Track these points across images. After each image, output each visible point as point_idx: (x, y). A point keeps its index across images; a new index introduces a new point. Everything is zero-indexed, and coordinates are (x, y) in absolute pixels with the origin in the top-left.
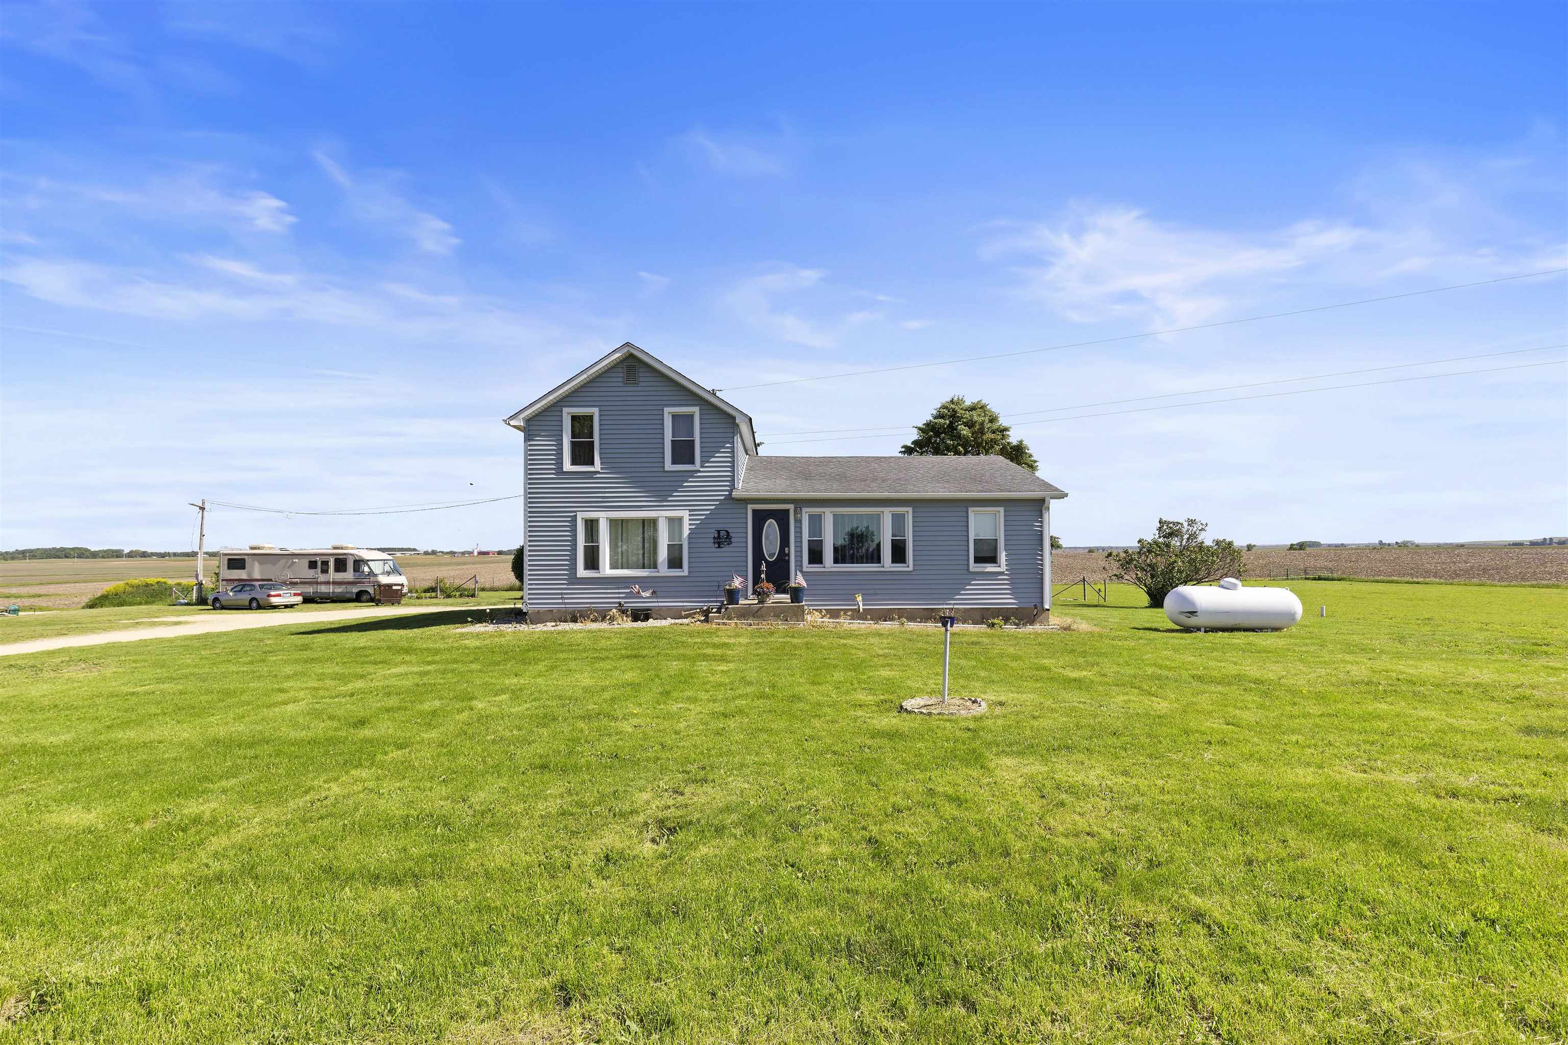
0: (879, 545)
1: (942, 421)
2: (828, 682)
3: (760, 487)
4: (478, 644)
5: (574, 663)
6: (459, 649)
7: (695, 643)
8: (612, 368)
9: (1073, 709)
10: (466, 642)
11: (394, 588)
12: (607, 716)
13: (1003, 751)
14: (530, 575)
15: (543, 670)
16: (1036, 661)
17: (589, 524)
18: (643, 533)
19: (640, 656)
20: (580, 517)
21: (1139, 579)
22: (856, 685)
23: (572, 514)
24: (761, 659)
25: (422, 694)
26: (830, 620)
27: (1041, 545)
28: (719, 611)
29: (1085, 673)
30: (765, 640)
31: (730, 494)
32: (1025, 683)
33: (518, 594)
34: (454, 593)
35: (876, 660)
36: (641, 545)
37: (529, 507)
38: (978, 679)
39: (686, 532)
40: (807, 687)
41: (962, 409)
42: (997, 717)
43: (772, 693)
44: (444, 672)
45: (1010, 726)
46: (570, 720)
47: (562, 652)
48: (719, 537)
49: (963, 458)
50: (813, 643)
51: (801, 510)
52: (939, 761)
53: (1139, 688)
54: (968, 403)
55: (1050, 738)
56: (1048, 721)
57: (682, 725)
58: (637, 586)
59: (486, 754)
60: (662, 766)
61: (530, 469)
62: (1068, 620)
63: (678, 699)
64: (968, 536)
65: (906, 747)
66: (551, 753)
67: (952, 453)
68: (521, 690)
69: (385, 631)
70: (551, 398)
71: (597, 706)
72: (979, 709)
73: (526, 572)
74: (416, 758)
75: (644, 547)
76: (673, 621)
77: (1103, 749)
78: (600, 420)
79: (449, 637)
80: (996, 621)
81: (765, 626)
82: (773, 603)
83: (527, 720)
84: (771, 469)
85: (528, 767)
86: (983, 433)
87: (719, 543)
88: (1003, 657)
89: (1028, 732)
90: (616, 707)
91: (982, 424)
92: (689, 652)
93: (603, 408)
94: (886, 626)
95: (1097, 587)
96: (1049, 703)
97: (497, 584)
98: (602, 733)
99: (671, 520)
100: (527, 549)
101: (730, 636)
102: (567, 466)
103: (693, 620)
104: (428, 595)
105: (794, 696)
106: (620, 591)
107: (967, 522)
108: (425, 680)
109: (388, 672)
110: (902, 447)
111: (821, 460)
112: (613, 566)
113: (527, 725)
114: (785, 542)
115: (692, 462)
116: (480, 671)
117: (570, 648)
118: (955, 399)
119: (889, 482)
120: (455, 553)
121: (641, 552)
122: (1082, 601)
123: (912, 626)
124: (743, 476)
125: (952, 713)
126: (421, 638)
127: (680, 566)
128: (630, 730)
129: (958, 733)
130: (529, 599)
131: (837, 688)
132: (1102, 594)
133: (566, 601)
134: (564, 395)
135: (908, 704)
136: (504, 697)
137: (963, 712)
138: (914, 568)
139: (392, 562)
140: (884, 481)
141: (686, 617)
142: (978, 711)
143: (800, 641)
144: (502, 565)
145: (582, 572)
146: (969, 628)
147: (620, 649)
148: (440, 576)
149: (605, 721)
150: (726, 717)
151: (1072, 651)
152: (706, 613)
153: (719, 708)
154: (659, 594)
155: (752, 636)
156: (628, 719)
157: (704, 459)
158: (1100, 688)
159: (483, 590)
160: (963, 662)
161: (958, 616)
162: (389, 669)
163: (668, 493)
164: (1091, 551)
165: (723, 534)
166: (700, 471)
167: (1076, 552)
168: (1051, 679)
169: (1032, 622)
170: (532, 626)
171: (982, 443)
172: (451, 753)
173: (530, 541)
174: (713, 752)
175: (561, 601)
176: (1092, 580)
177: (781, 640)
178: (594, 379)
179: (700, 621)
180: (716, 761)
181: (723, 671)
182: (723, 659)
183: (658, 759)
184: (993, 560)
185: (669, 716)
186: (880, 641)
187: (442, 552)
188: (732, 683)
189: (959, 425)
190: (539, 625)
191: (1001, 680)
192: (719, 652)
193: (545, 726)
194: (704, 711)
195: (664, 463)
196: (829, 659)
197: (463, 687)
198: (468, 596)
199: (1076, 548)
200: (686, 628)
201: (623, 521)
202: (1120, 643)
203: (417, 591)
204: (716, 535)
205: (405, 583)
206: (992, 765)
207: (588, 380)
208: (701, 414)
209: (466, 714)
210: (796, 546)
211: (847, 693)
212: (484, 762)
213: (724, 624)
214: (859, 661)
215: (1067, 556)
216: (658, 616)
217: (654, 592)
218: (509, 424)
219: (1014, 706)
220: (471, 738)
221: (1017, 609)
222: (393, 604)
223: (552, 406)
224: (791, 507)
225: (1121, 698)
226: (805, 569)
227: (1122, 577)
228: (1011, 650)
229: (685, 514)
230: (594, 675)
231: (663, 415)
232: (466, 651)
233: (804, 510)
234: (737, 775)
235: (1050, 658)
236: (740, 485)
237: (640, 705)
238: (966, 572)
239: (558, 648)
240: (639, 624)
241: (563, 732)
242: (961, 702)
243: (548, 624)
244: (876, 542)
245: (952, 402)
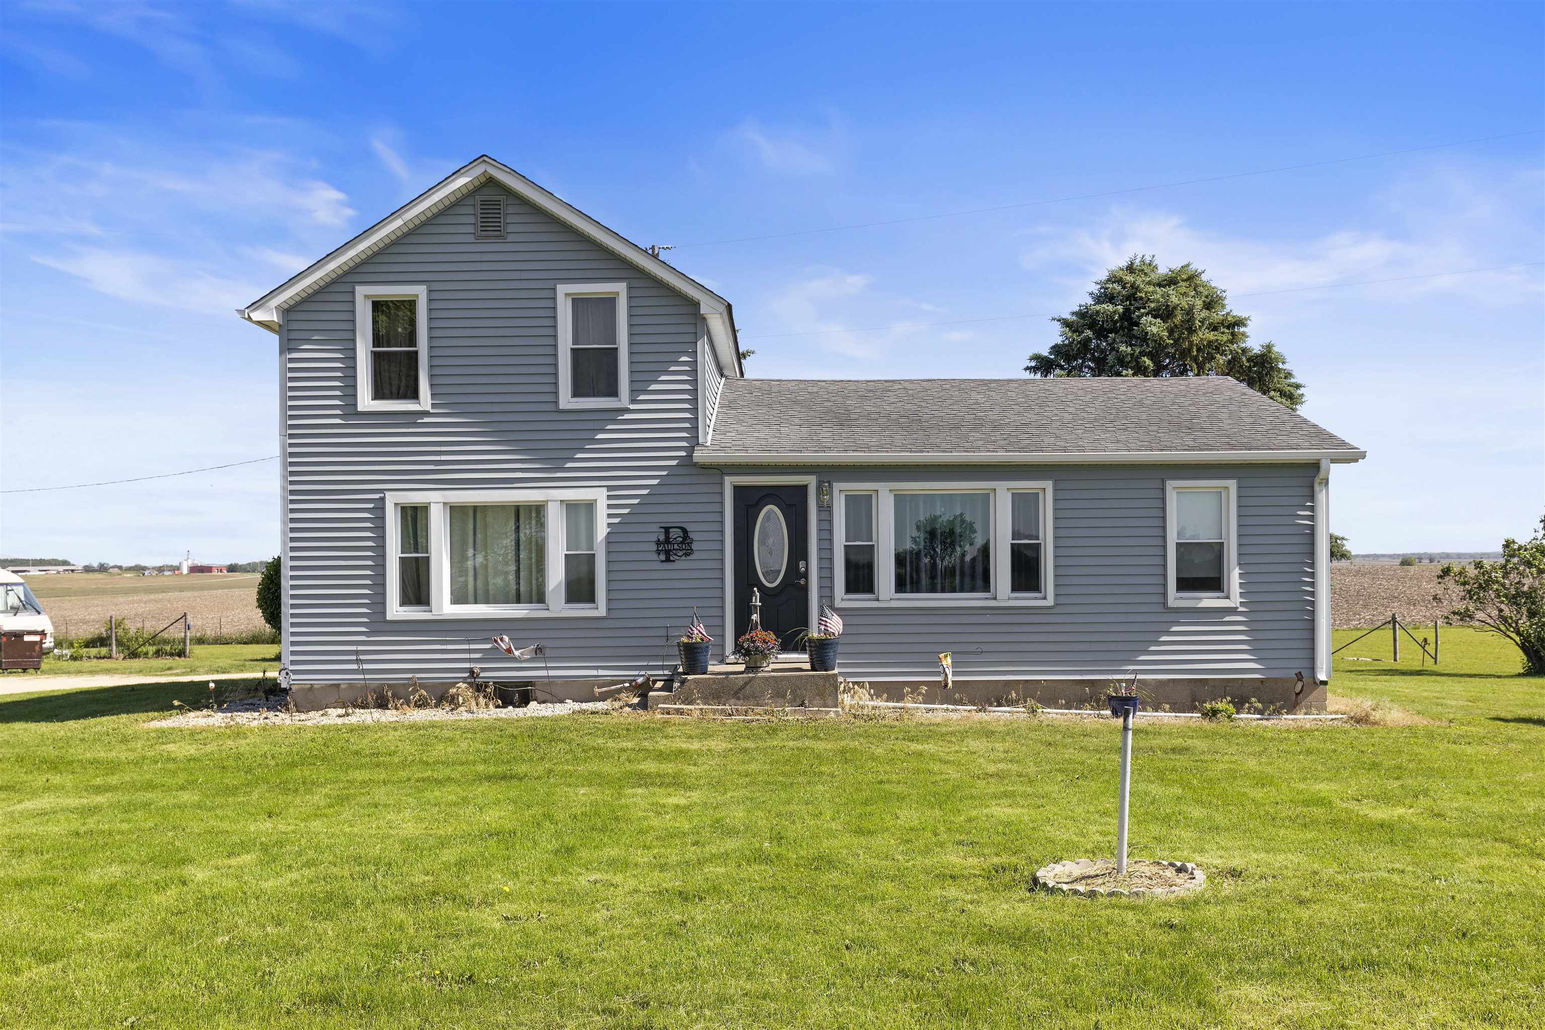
0: (985, 551)
1: (1110, 308)
2: (887, 829)
3: (749, 441)
4: (192, 751)
5: (383, 790)
6: (156, 762)
7: (623, 750)
8: (453, 205)
9: (1377, 884)
10: (171, 747)
11: (27, 638)
12: (454, 897)
13: (1241, 971)
14: (293, 616)
15: (322, 803)
16: (1302, 786)
17: (409, 512)
18: (517, 529)
19: (512, 777)
20: (391, 500)
21: (1504, 619)
22: (944, 837)
23: (377, 496)
24: (752, 783)
25: (84, 852)
26: (891, 704)
27: (1312, 553)
28: (668, 687)
29: (1401, 811)
30: (760, 744)
31: (690, 456)
32: (1282, 832)
33: (270, 650)
34: (144, 649)
35: (981, 784)
36: (511, 556)
37: (292, 483)
38: (1190, 823)
39: (602, 531)
40: (847, 839)
41: (1149, 283)
42: (1228, 899)
43: (777, 850)
44: (131, 807)
45: (1253, 920)
46: (379, 906)
47: (362, 766)
48: (667, 540)
49: (1153, 382)
50: (856, 749)
51: (830, 486)
52: (1114, 991)
53: (1510, 841)
54: (1163, 270)
55: (1335, 945)
56: (1330, 909)
57: (600, 916)
58: (506, 638)
59: (213, 973)
60: (561, 999)
61: (292, 408)
62: (1365, 704)
63: (590, 863)
64: (1164, 537)
65: (1046, 962)
66: (341, 970)
67: (1130, 372)
68: (280, 844)
69: (11, 725)
70: (332, 266)
71: (431, 878)
72: (1190, 885)
73: (286, 611)
74: (77, 981)
75: (518, 561)
76: (577, 706)
77: (1441, 967)
78: (430, 310)
79: (136, 738)
80: (1220, 705)
81: (758, 715)
82: (773, 671)
83: (294, 905)
84: (769, 406)
85: (298, 1001)
86: (1191, 331)
87: (668, 553)
88: (1235, 778)
89: (1290, 933)
90: (468, 878)
91: (1189, 312)
92: (608, 768)
93: (435, 286)
94: (1000, 715)
95: (1420, 635)
96: (1329, 871)
97: (227, 630)
98: (442, 932)
99: (571, 507)
100: (286, 564)
101: (690, 737)
102: (366, 401)
103: (617, 704)
104: (93, 651)
105: (821, 858)
106: (473, 647)
107: (1164, 509)
108: (91, 823)
109: (19, 807)
110: (1031, 359)
111: (871, 386)
112: (458, 598)
113: (292, 915)
114: (798, 549)
115: (613, 392)
116: (200, 806)
117: (374, 760)
118: (1137, 262)
119: (1007, 430)
120: (144, 568)
121: (513, 568)
122: (1389, 663)
123: (1052, 715)
124: (714, 419)
125: (1137, 894)
126: (82, 740)
127: (590, 597)
128: (497, 926)
129: (1149, 934)
130: (293, 662)
131: (907, 841)
132: (1430, 649)
133: (366, 666)
134: (358, 260)
135: (1048, 874)
136: (247, 858)
137: (1158, 891)
138: (1055, 599)
139: (21, 588)
140: (995, 428)
141: (602, 698)
142: (1186, 888)
143: (829, 746)
144: (237, 592)
145: (395, 610)
146: (1166, 717)
147: (474, 763)
148: (114, 612)
149: (447, 909)
150: (686, 899)
151: (1375, 766)
152: (643, 690)
153: (671, 881)
154: (548, 653)
155: (734, 736)
156: (492, 905)
157: (637, 386)
158: (1433, 842)
159: (201, 641)
160: (1155, 789)
161: (1143, 694)
162: (20, 802)
163: (565, 454)
164: (1406, 562)
165: (675, 534)
166: (628, 411)
167: (1378, 563)
168: (1334, 823)
169: (1292, 708)
170: (298, 716)
171: (1190, 350)
172: (145, 971)
173: (293, 549)
174: (663, 972)
175: (355, 667)
176: (1408, 619)
177: (791, 744)
178: (417, 227)
179: (630, 706)
180: (670, 989)
181: (677, 806)
182: (677, 782)
183: (554, 985)
184: (1215, 584)
185: (573, 898)
186: (990, 745)
187: (120, 568)
188: (696, 831)
189: (1142, 315)
190: (312, 714)
191: (1235, 827)
192: (669, 768)
193: (329, 916)
194: (641, 887)
195: (556, 393)
196: (889, 782)
197: (165, 839)
198: (172, 655)
199: (1376, 557)
200: (603, 719)
201: (476, 510)
202: (1469, 750)
203: (71, 645)
204: (662, 538)
205: (49, 629)
206: (1219, 999)
207: (405, 230)
208: (630, 298)
209: (172, 892)
210: (820, 559)
211: (927, 851)
212: (211, 989)
213: (679, 712)
214: (949, 787)
215: (1358, 572)
216: (548, 697)
217: (539, 650)
218: (250, 318)
219: (1261, 878)
220: (184, 939)
221: (1262, 681)
222: (25, 670)
223: (334, 282)
224: (811, 481)
225: (1475, 861)
226: (838, 604)
227: (1471, 617)
228: (1252, 764)
229: (600, 496)
230: (423, 814)
231: (554, 299)
232: (171, 766)
233: (837, 486)
234: (711, 1019)
235: (1330, 780)
236: (709, 437)
237: (516, 874)
238: (1160, 609)
239: (351, 760)
240: (511, 712)
241: (364, 930)
242: (1155, 869)
243: (330, 711)
244: (979, 542)
245: (1130, 269)
